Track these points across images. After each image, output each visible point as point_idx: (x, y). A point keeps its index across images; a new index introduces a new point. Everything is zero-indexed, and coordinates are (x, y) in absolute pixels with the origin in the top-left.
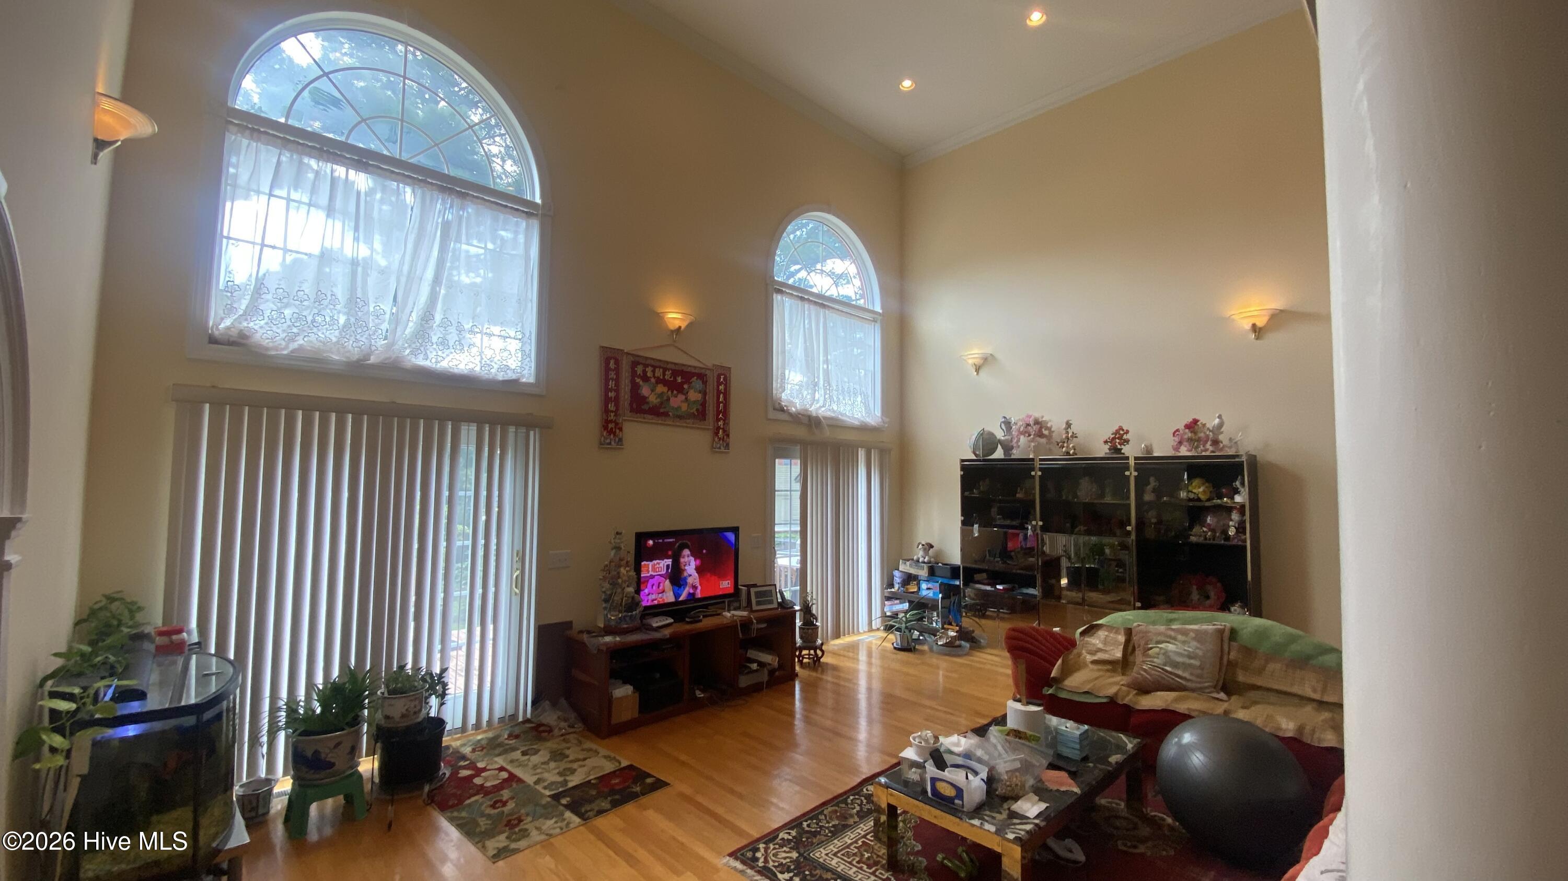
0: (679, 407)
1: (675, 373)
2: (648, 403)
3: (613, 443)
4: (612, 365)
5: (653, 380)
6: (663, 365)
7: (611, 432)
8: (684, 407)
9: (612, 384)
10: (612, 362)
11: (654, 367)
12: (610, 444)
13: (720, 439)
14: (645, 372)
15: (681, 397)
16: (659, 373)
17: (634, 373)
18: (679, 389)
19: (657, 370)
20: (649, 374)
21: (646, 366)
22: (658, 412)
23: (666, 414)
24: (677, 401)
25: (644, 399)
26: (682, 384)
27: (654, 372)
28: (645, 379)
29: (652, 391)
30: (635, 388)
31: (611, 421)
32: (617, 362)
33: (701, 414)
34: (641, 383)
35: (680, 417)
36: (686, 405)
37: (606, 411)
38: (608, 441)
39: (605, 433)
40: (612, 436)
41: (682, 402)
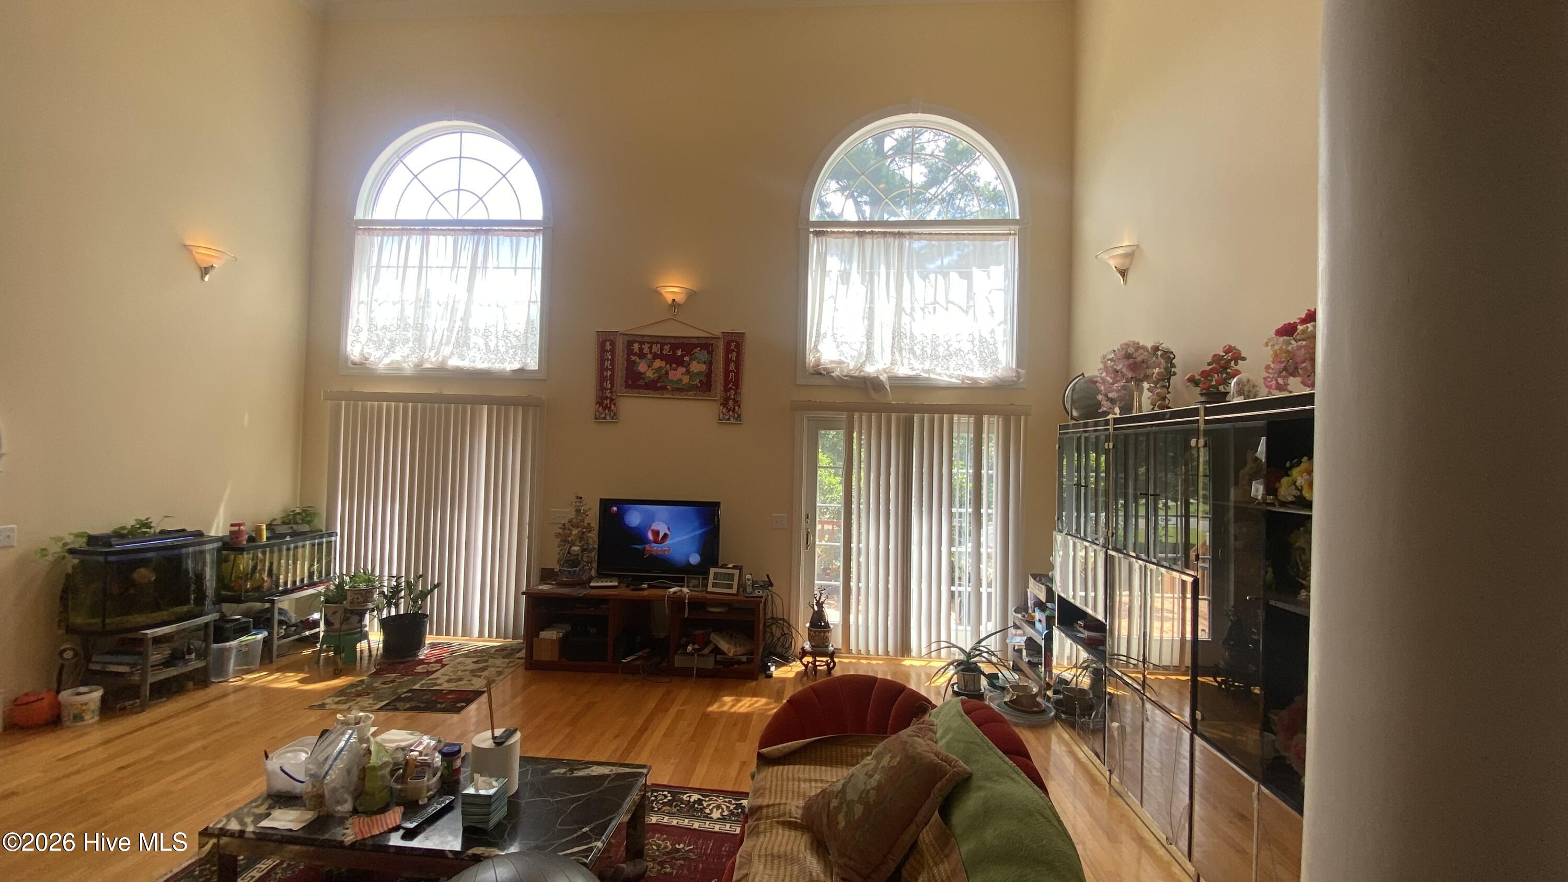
0: (681, 380)
1: (674, 347)
2: (644, 379)
3: (608, 417)
4: (608, 347)
5: (650, 356)
6: (661, 341)
7: (606, 407)
8: (686, 379)
9: (608, 364)
10: (608, 344)
11: (651, 344)
12: (605, 418)
13: (729, 411)
14: (641, 349)
15: (682, 370)
16: (656, 348)
17: (630, 352)
18: (680, 362)
19: (654, 346)
20: (646, 350)
21: (642, 343)
22: (656, 387)
23: (664, 388)
24: (677, 374)
25: (640, 375)
26: (683, 356)
27: (650, 348)
28: (642, 355)
29: (649, 366)
30: (631, 365)
31: (606, 398)
32: (613, 344)
33: (705, 386)
34: (638, 360)
35: (680, 390)
36: (688, 377)
37: (602, 388)
38: (603, 416)
39: (600, 409)
40: (607, 411)
41: (682, 374)
